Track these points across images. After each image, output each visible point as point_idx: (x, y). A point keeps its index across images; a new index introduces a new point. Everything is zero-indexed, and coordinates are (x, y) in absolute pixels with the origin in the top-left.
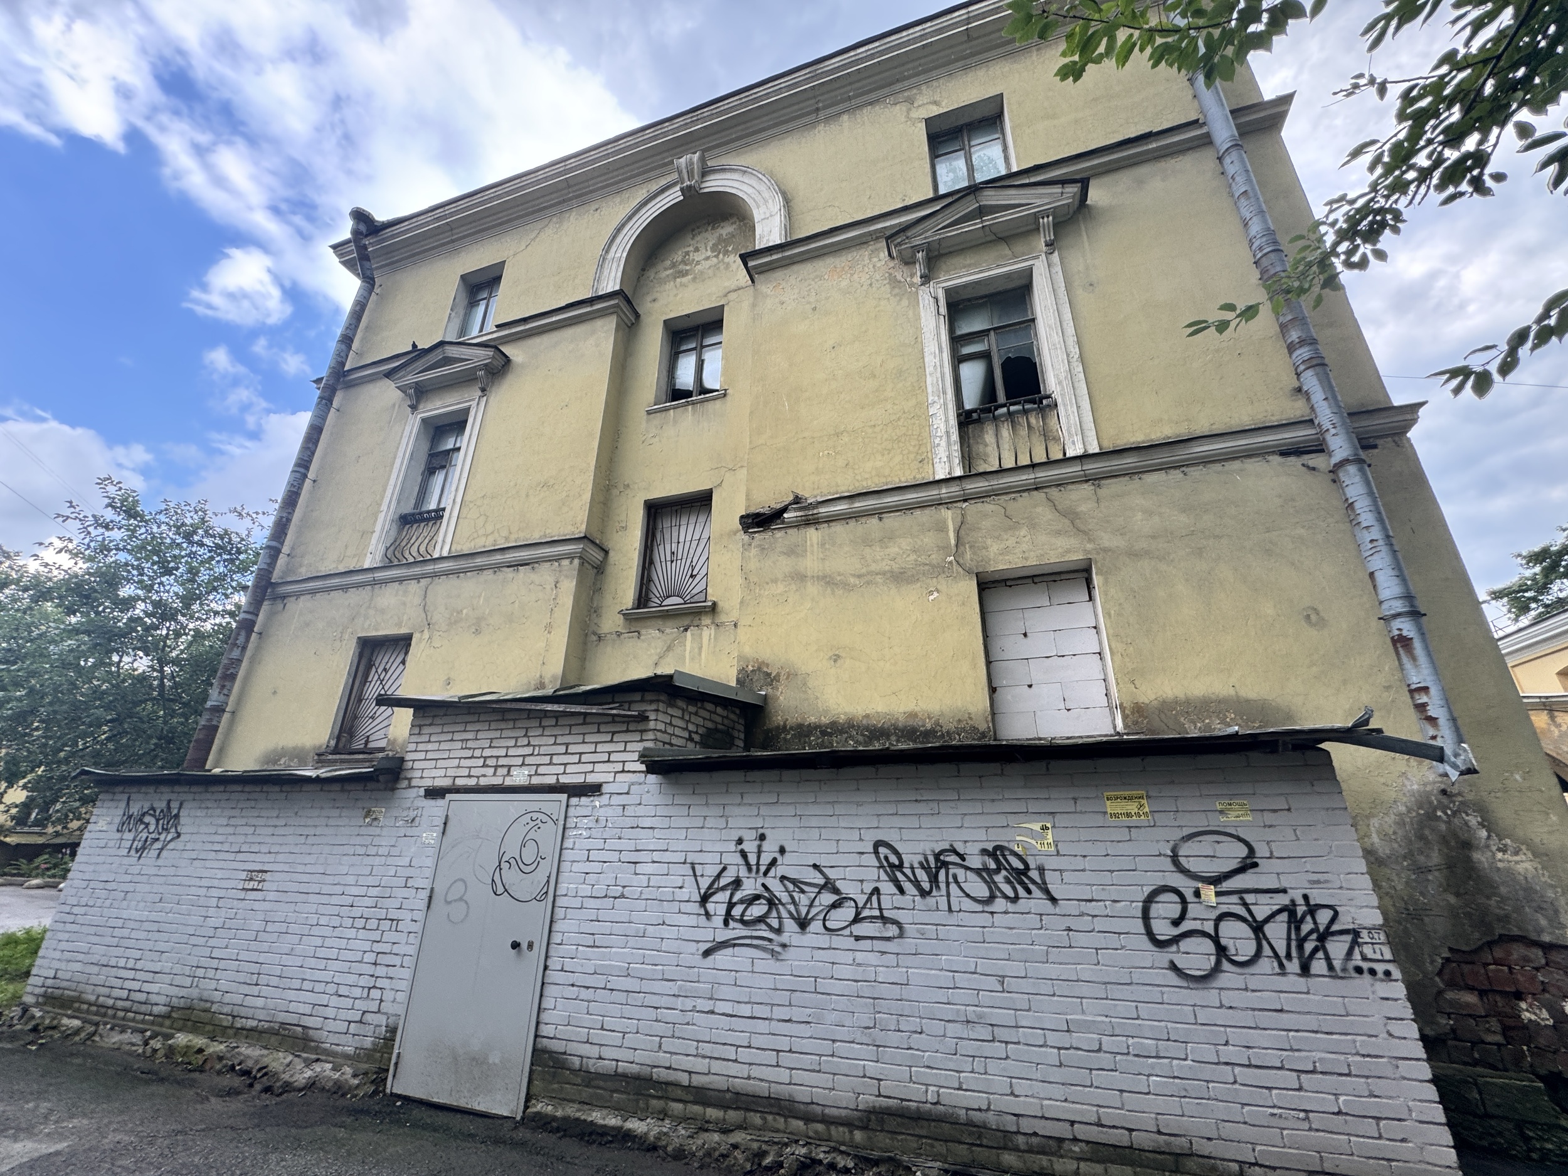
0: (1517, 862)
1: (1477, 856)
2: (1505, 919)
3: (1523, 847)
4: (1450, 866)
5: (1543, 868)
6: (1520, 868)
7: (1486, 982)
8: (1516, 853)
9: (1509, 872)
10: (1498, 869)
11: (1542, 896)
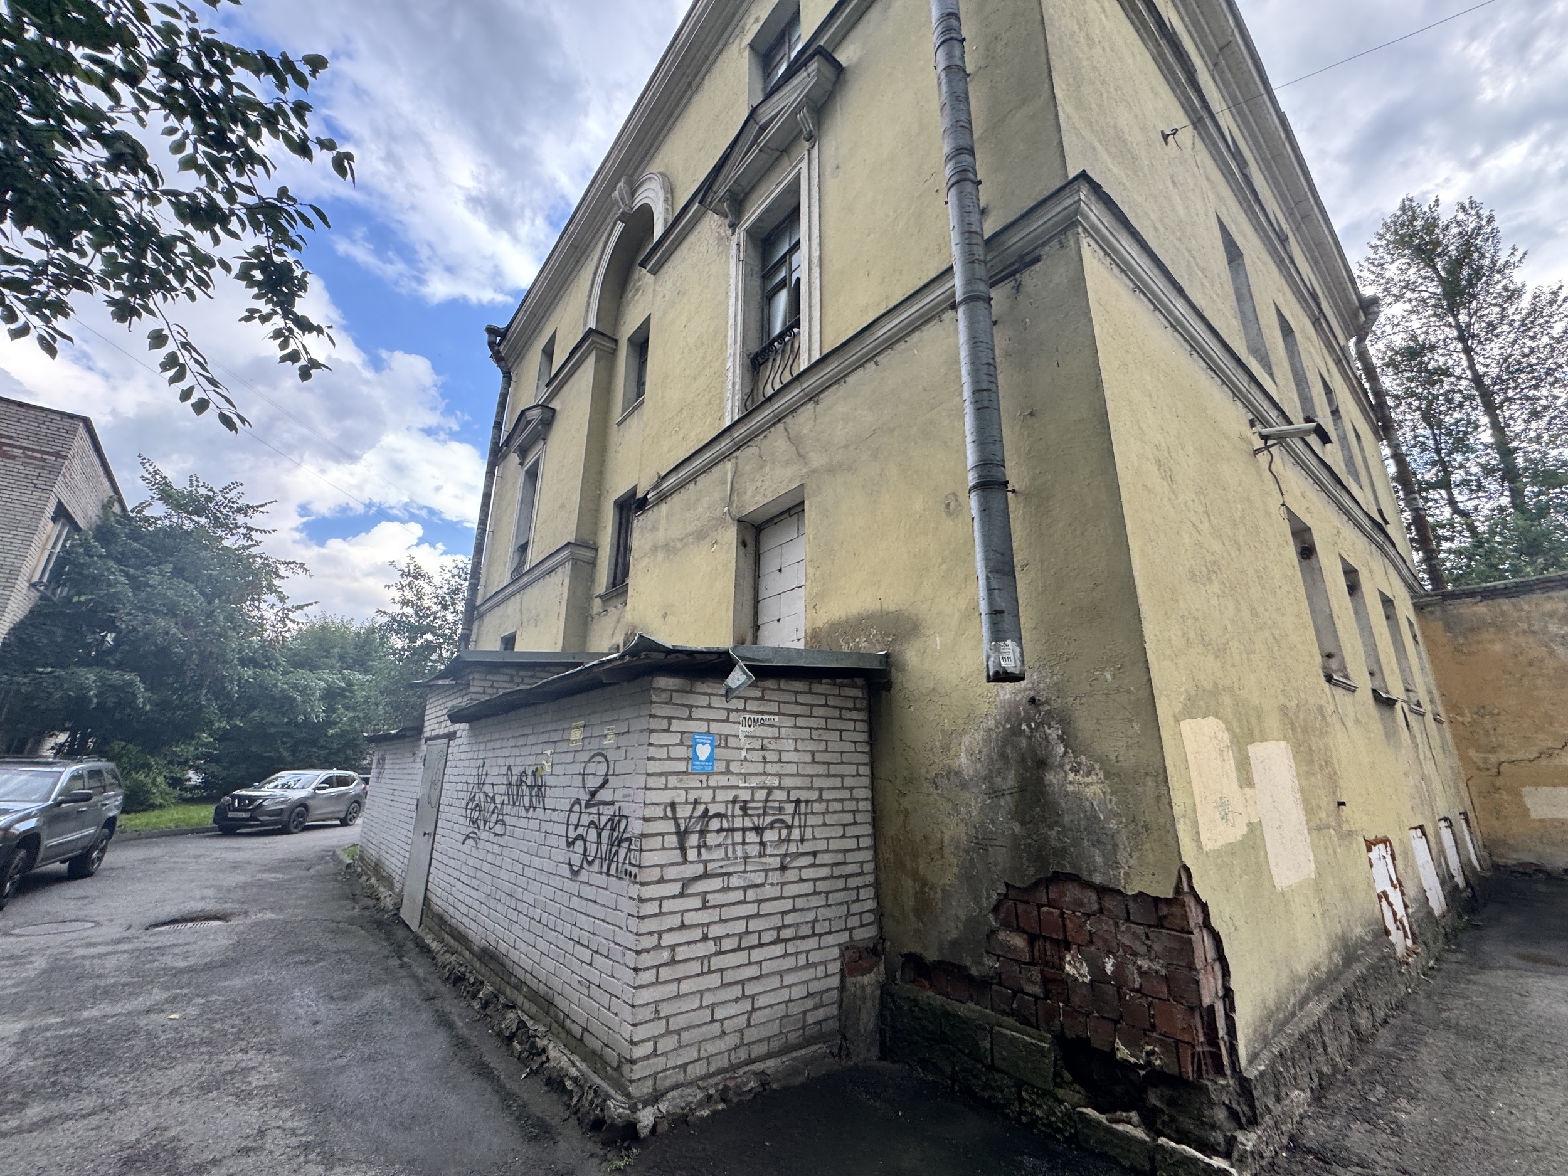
0: (1087, 785)
1: (1051, 777)
2: (1061, 853)
3: (1097, 766)
4: (1022, 789)
5: (1112, 794)
6: (1089, 792)
7: (1036, 925)
8: (1088, 774)
9: (1078, 796)
10: (1067, 794)
11: (1103, 828)
